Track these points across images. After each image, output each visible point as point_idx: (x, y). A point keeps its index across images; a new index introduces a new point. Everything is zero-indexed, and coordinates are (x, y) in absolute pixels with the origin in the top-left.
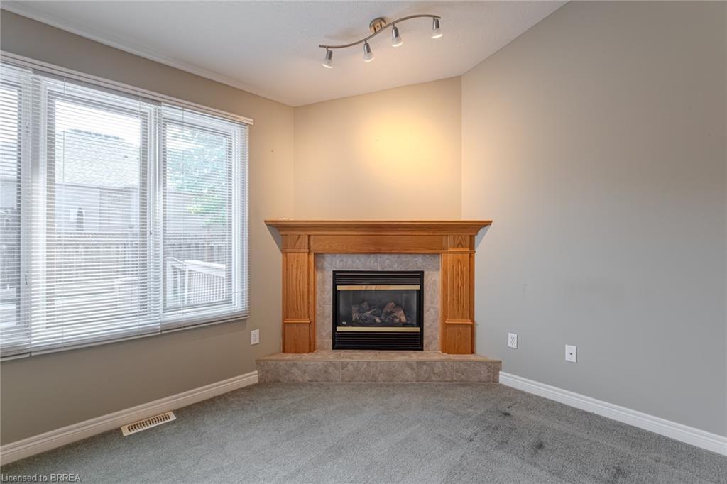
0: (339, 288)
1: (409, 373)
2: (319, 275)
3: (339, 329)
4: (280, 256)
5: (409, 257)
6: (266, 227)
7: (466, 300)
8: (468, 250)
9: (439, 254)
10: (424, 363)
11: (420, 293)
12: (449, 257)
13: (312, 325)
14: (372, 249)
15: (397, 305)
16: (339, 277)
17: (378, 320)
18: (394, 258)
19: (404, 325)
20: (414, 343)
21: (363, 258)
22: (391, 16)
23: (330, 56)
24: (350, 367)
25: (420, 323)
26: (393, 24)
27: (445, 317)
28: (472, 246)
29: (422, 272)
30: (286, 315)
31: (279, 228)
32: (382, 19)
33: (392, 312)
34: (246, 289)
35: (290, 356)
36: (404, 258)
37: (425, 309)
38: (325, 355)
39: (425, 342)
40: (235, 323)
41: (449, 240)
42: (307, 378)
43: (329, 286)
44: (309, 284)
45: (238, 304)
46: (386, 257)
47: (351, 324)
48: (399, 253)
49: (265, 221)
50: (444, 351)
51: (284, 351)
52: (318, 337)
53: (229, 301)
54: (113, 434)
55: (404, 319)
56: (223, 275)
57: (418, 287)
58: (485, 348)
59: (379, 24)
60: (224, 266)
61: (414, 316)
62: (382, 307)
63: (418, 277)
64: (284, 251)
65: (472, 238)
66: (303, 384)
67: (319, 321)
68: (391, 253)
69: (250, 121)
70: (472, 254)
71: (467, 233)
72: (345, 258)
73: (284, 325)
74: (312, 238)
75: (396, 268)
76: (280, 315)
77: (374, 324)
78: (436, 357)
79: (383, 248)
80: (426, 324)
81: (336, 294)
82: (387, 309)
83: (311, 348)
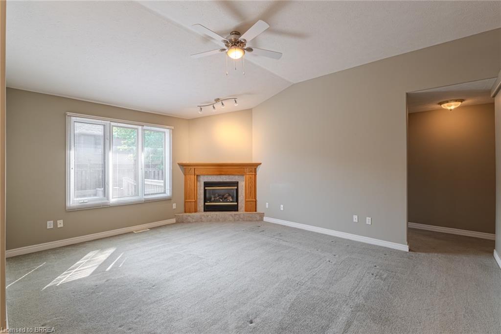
0: (206, 188)
1: (231, 217)
2: (198, 183)
3: (206, 204)
4: (183, 176)
5: (233, 176)
6: (178, 166)
7: (253, 191)
8: (254, 173)
9: (244, 175)
10: (237, 214)
11: (237, 190)
12: (248, 176)
13: (196, 202)
14: (218, 173)
15: (230, 195)
16: (207, 184)
17: (221, 200)
18: (227, 176)
19: (231, 202)
20: (235, 208)
21: (215, 177)
22: (221, 97)
23: (201, 109)
24: (209, 216)
25: (237, 201)
26: (222, 101)
27: (246, 198)
28: (255, 172)
29: (238, 182)
30: (186, 199)
31: (183, 166)
32: (219, 99)
33: (226, 198)
34: (171, 188)
35: (188, 214)
36: (231, 177)
37: (239, 196)
38: (201, 213)
39: (239, 208)
40: (167, 200)
41: (247, 170)
42: (194, 220)
43: (202, 188)
44: (194, 186)
45: (168, 193)
46: (224, 176)
47: (211, 202)
48: (229, 175)
49: (178, 163)
50: (246, 211)
51: (185, 212)
52: (198, 207)
53: (165, 193)
54: (131, 233)
55: (231, 200)
56: (162, 185)
57: (236, 188)
58: (260, 209)
59: (217, 100)
60: (163, 181)
61: (235, 198)
62: (223, 196)
63: (236, 184)
64: (185, 175)
65: (255, 169)
66: (192, 223)
67: (198, 201)
68: (225, 175)
69: (173, 128)
70: (255, 175)
71: (254, 167)
72: (209, 177)
73: (185, 202)
74: (196, 170)
75: (228, 180)
76: (183, 199)
77: (220, 202)
78: (242, 213)
79: (223, 173)
80: (239, 202)
81: (205, 190)
82: (225, 196)
83: (196, 211)
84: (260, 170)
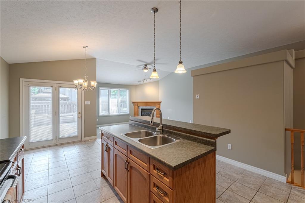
2: (139, 109)
4: (133, 106)
9: (155, 106)
12: (157, 106)
16: (142, 109)
21: (145, 107)
23: (139, 82)
27: (156, 115)
29: (153, 109)
30: (134, 115)
31: (133, 103)
34: (129, 111)
36: (151, 107)
40: (128, 115)
41: (157, 104)
44: (137, 110)
45: (128, 113)
48: (150, 106)
56: (126, 109)
59: (144, 79)
62: (148, 114)
64: (134, 106)
65: (160, 104)
68: (149, 106)
69: (129, 89)
72: (143, 107)
74: (138, 104)
81: (141, 112)
84: (161, 104)
